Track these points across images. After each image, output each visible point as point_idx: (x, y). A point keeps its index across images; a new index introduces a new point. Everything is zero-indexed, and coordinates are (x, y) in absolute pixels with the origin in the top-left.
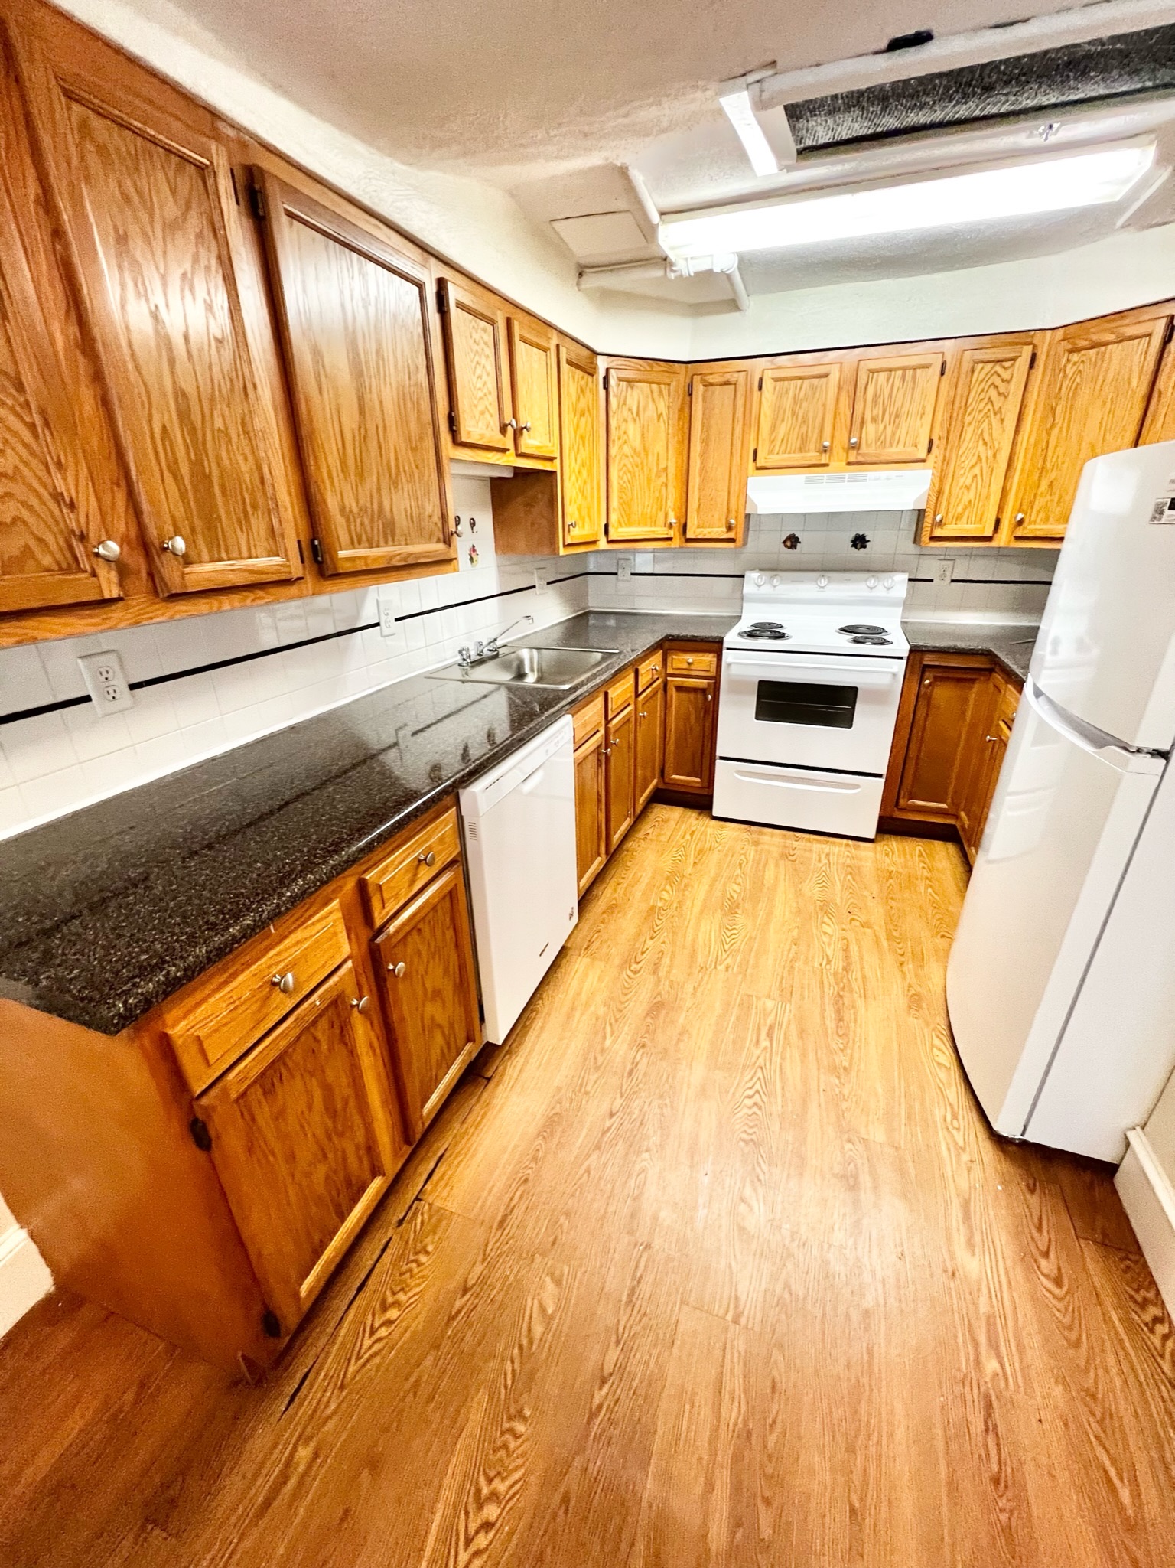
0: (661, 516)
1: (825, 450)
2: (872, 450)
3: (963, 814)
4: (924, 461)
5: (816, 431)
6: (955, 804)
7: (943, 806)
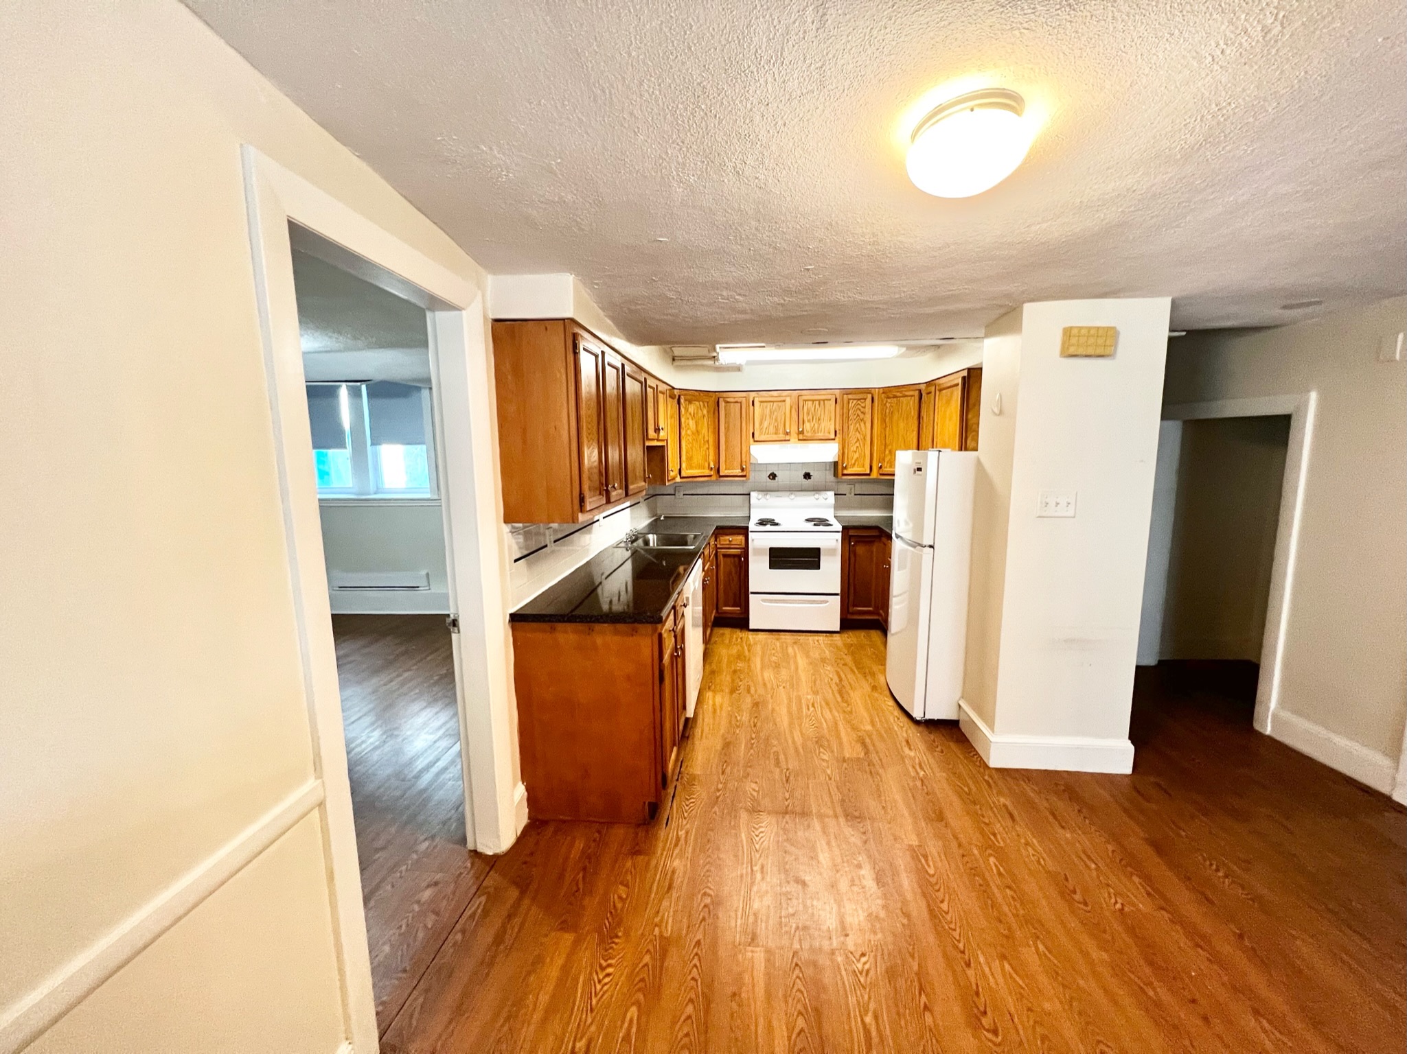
0: (707, 465)
1: (787, 434)
2: (809, 434)
3: (881, 612)
4: (834, 439)
5: (782, 425)
6: (877, 608)
7: (871, 609)
